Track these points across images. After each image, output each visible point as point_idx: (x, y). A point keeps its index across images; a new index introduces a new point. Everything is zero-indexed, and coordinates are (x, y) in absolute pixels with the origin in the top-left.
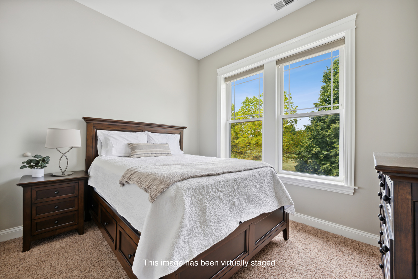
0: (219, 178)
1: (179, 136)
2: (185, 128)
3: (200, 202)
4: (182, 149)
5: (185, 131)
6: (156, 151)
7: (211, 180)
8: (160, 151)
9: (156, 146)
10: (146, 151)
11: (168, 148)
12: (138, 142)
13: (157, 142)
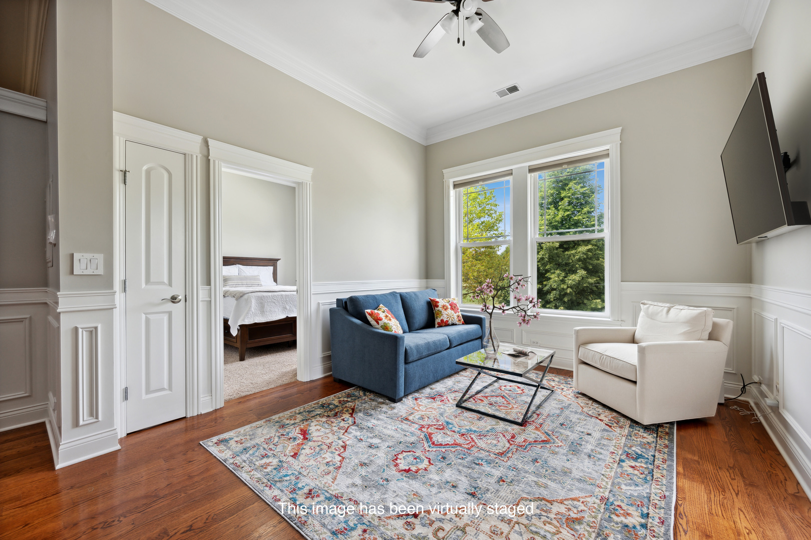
0: (275, 293)
1: (272, 268)
2: (279, 259)
3: (261, 303)
4: (275, 280)
5: (279, 262)
6: (247, 282)
7: (270, 294)
8: (250, 282)
9: (246, 278)
10: (237, 282)
11: (259, 280)
12: (229, 274)
13: (248, 274)
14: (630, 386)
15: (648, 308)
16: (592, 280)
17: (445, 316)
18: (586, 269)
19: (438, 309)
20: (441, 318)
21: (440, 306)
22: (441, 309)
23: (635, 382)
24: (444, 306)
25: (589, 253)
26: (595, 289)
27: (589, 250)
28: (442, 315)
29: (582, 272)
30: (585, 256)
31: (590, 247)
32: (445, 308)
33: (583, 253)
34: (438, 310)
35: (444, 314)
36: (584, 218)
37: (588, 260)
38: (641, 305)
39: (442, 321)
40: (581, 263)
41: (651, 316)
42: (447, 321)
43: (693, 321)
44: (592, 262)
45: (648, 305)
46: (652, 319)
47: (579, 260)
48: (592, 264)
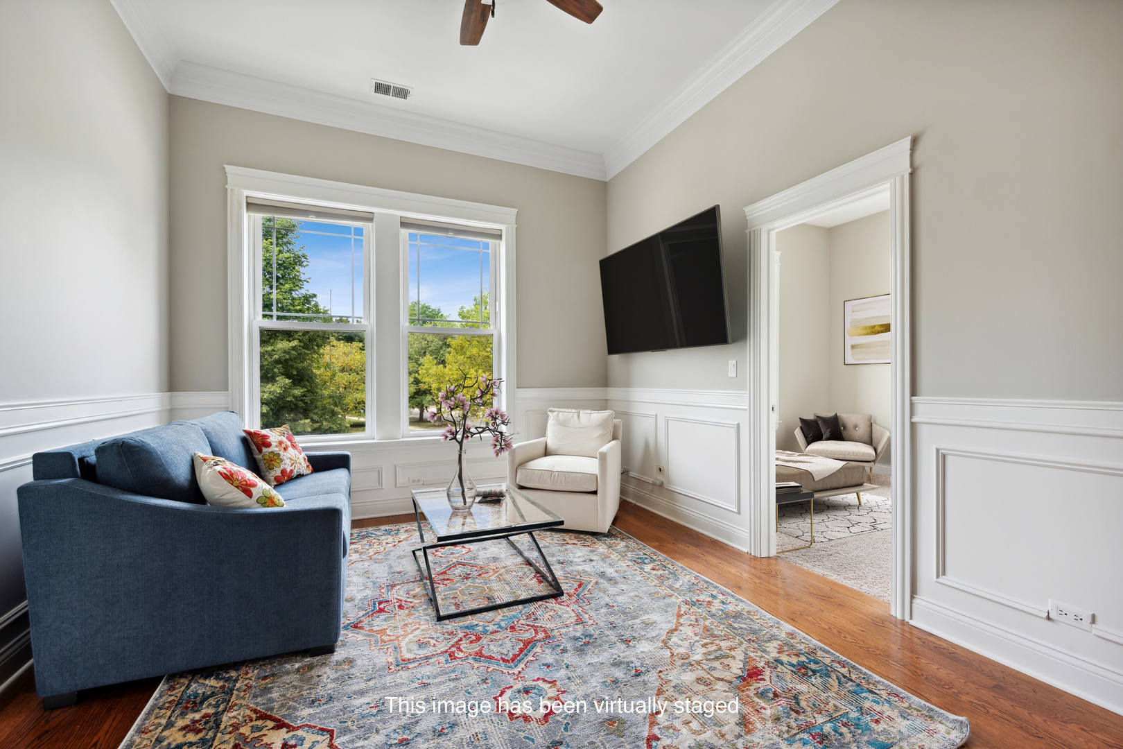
14: (592, 497)
15: (558, 415)
16: (298, 392)
17: (288, 461)
18: (288, 376)
19: (270, 450)
20: (282, 467)
21: (274, 444)
22: (277, 449)
23: (595, 493)
24: (281, 443)
25: (293, 352)
26: (301, 404)
27: (294, 348)
28: (282, 460)
29: (284, 381)
30: (288, 357)
31: (295, 343)
32: (283, 446)
33: (285, 352)
34: (272, 452)
35: (285, 458)
36: (285, 299)
37: (291, 363)
38: (549, 413)
39: (283, 472)
40: (281, 366)
41: (563, 424)
42: (292, 471)
43: (603, 424)
44: (296, 365)
45: (556, 413)
46: (565, 426)
47: (278, 362)
48: (297, 369)
